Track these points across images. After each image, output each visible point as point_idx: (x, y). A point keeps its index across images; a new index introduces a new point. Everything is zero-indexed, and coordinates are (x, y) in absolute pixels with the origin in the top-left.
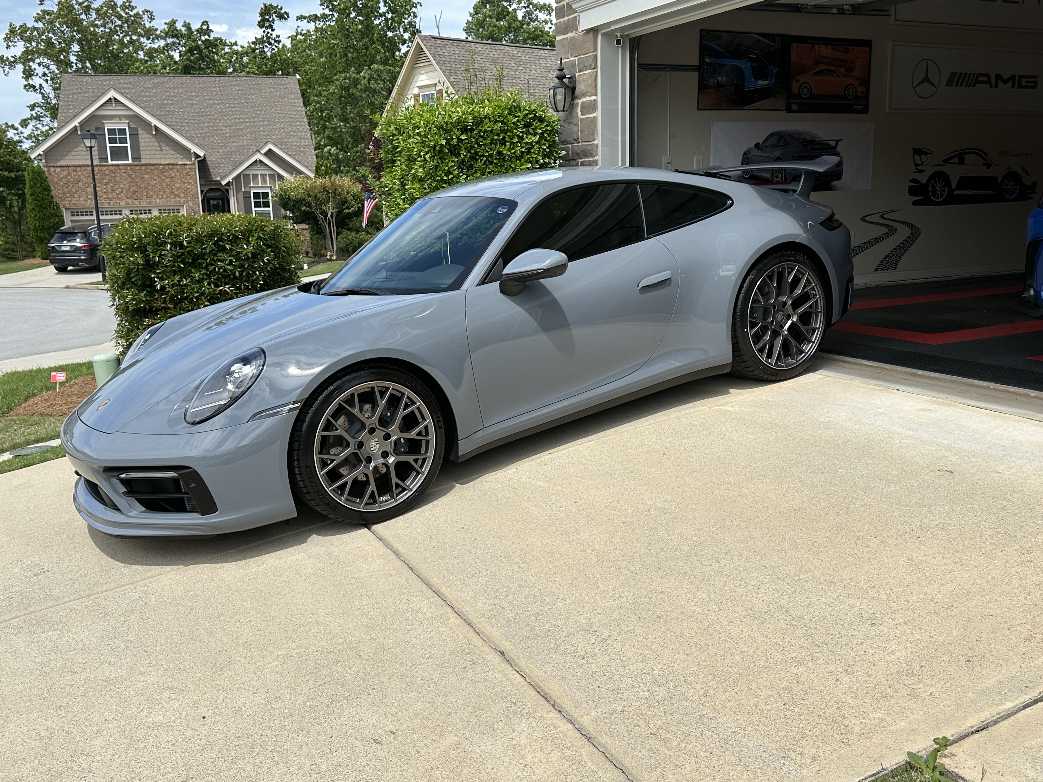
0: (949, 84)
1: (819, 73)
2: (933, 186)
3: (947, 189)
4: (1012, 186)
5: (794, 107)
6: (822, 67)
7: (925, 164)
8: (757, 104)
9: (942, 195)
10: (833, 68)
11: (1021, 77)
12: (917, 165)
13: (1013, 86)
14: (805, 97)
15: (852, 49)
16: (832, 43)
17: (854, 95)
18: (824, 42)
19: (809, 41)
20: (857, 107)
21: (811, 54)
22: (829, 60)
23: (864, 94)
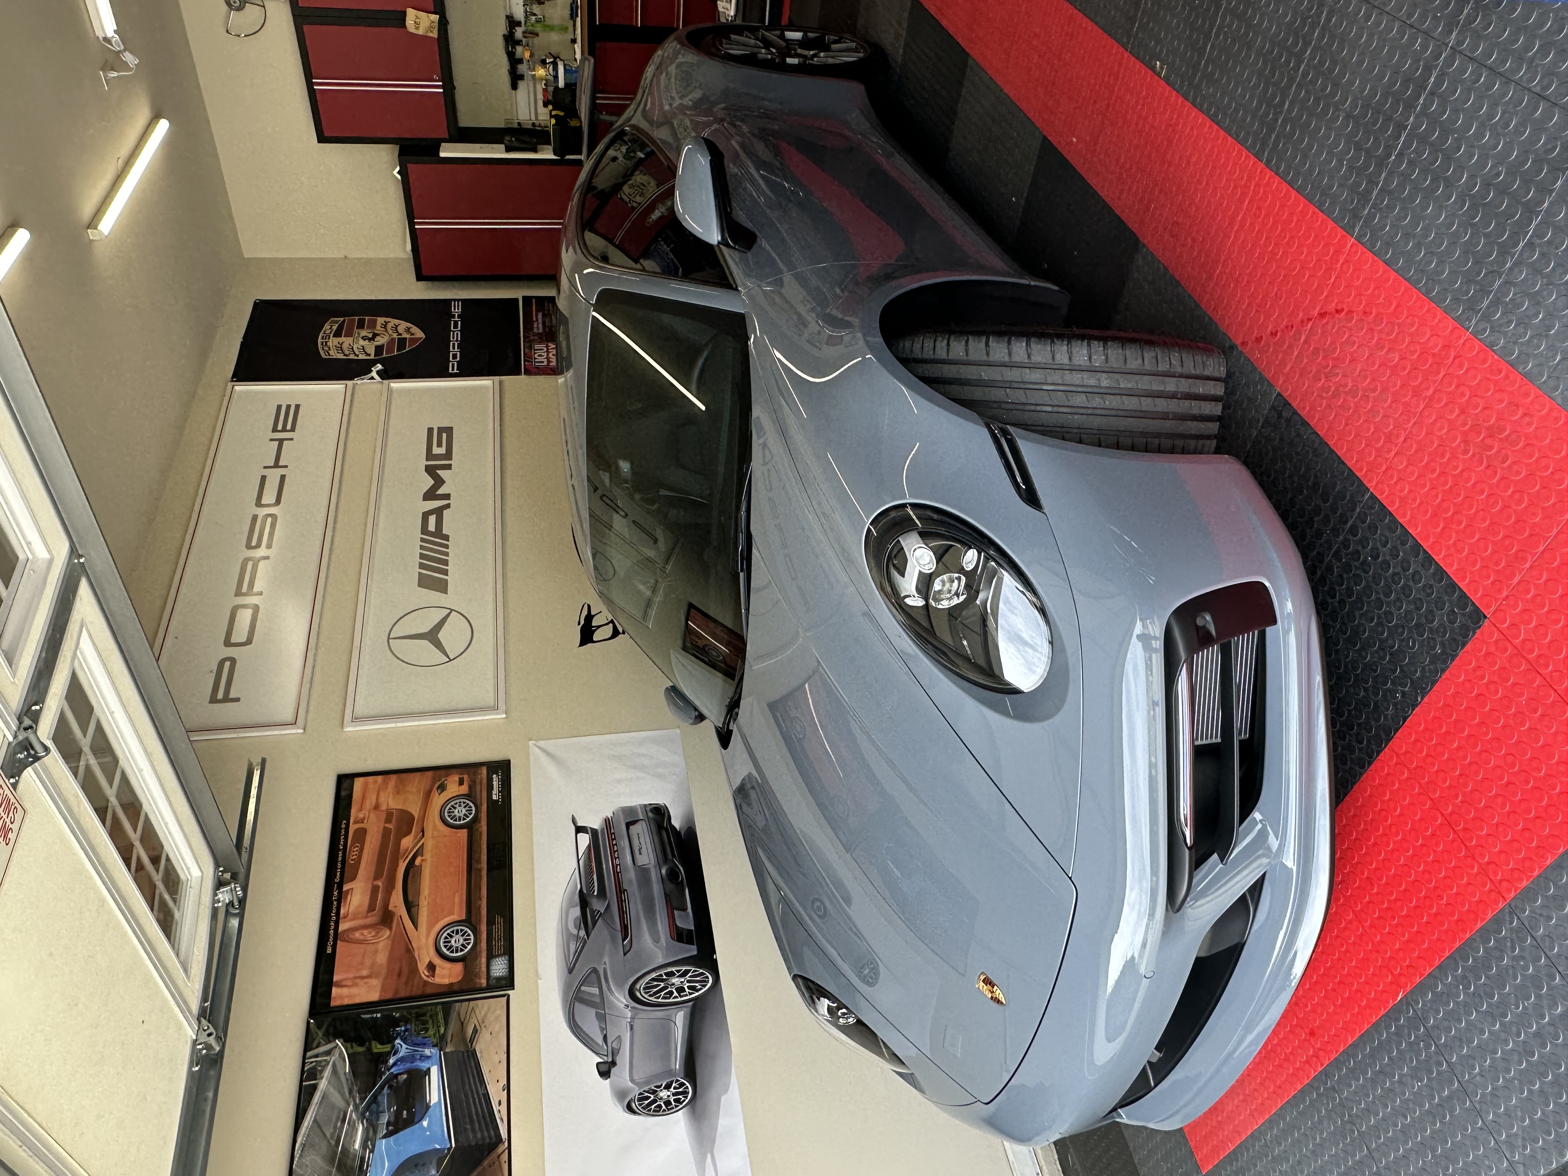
0: (442, 587)
1: (411, 906)
5: (499, 968)
6: (397, 901)
8: (495, 1093)
10: (401, 869)
11: (430, 456)
13: (449, 467)
14: (472, 941)
15: (356, 822)
16: (337, 880)
17: (468, 802)
18: (335, 903)
19: (329, 951)
20: (495, 791)
21: (362, 937)
22: (380, 884)
23: (466, 777)
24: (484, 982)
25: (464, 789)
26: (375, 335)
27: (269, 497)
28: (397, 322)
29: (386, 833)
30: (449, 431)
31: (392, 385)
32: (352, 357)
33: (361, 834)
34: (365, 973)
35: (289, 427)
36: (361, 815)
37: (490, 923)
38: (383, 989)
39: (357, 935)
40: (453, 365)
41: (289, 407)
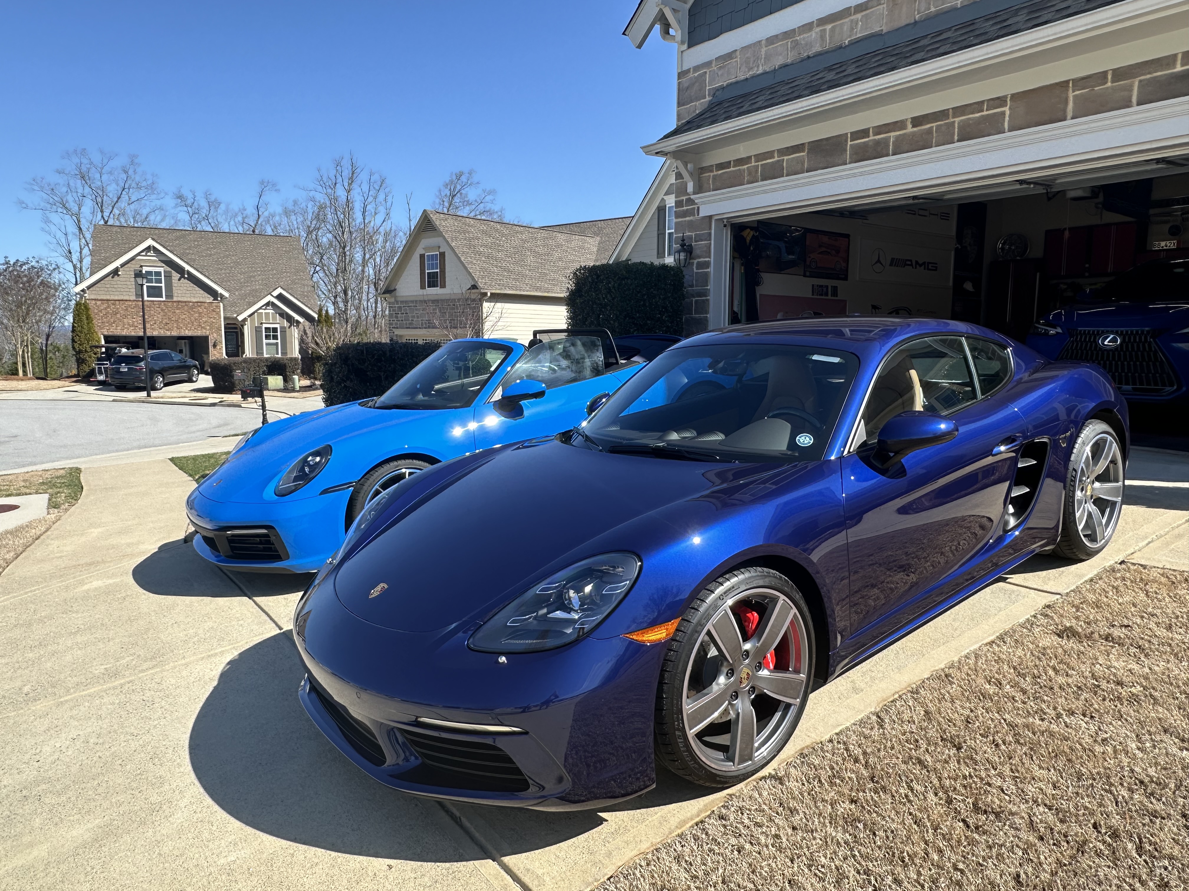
0: (891, 265)
1: (821, 253)
5: (808, 274)
6: (823, 249)
8: (786, 271)
10: (829, 251)
11: (929, 263)
13: (925, 269)
14: (814, 267)
17: (840, 268)
20: (842, 276)
22: (826, 245)
23: (845, 268)
24: (806, 269)
26: (971, 246)
29: (836, 247)
33: (836, 241)
36: (841, 241)
37: (816, 272)
38: (808, 246)
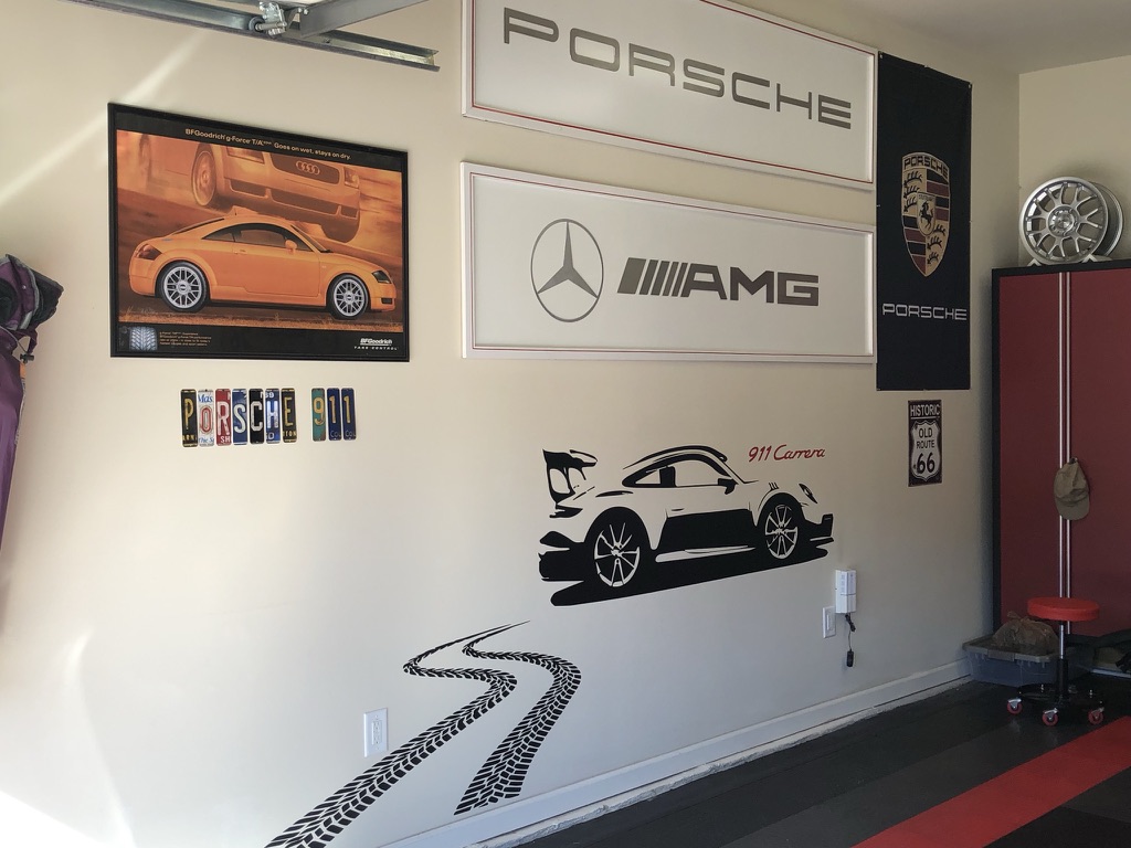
0: (627, 287)
1: (234, 232)
2: (604, 549)
3: (638, 552)
4: (783, 528)
5: (146, 339)
6: (242, 216)
7: (578, 491)
9: (627, 569)
10: (284, 223)
11: (784, 277)
12: (557, 497)
13: (770, 299)
14: (181, 306)
15: (346, 171)
16: (277, 145)
17: (360, 308)
18: (248, 141)
19: (188, 131)
20: (371, 342)
21: (200, 172)
22: (266, 197)
23: (392, 306)
24: (126, 318)
25: (377, 304)
26: (929, 218)
27: (744, 89)
28: (944, 244)
29: (331, 207)
30: (813, 301)
31: (870, 236)
32: (904, 190)
33: (332, 177)
34: (155, 173)
35: (824, 114)
36: (354, 178)
37: (203, 330)
38: (131, 194)
39: (204, 166)
40: (891, 308)
41: (848, 115)
